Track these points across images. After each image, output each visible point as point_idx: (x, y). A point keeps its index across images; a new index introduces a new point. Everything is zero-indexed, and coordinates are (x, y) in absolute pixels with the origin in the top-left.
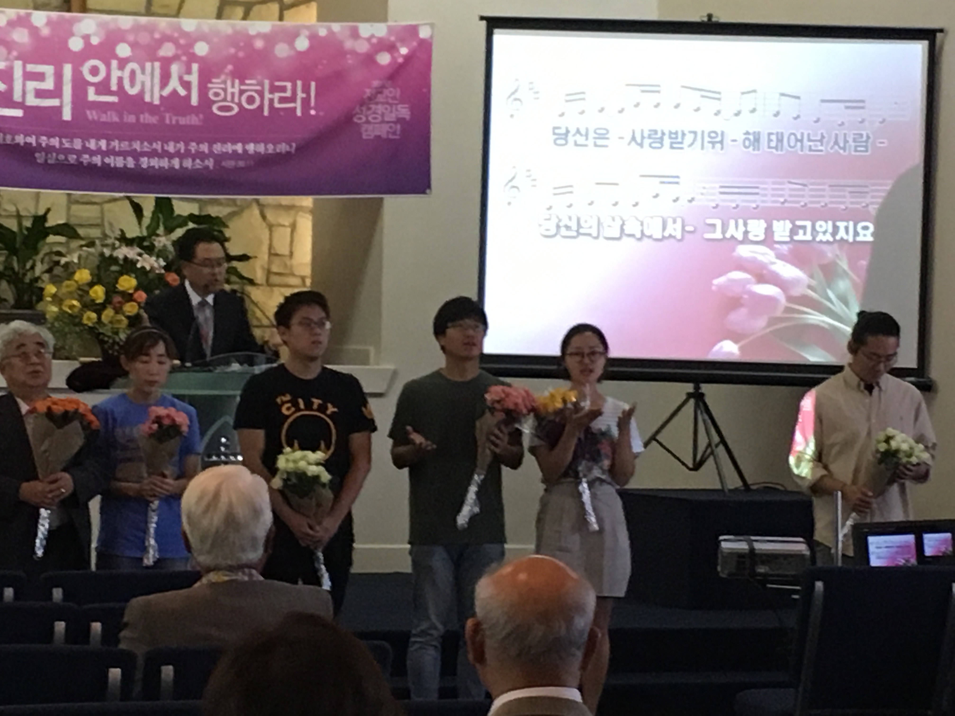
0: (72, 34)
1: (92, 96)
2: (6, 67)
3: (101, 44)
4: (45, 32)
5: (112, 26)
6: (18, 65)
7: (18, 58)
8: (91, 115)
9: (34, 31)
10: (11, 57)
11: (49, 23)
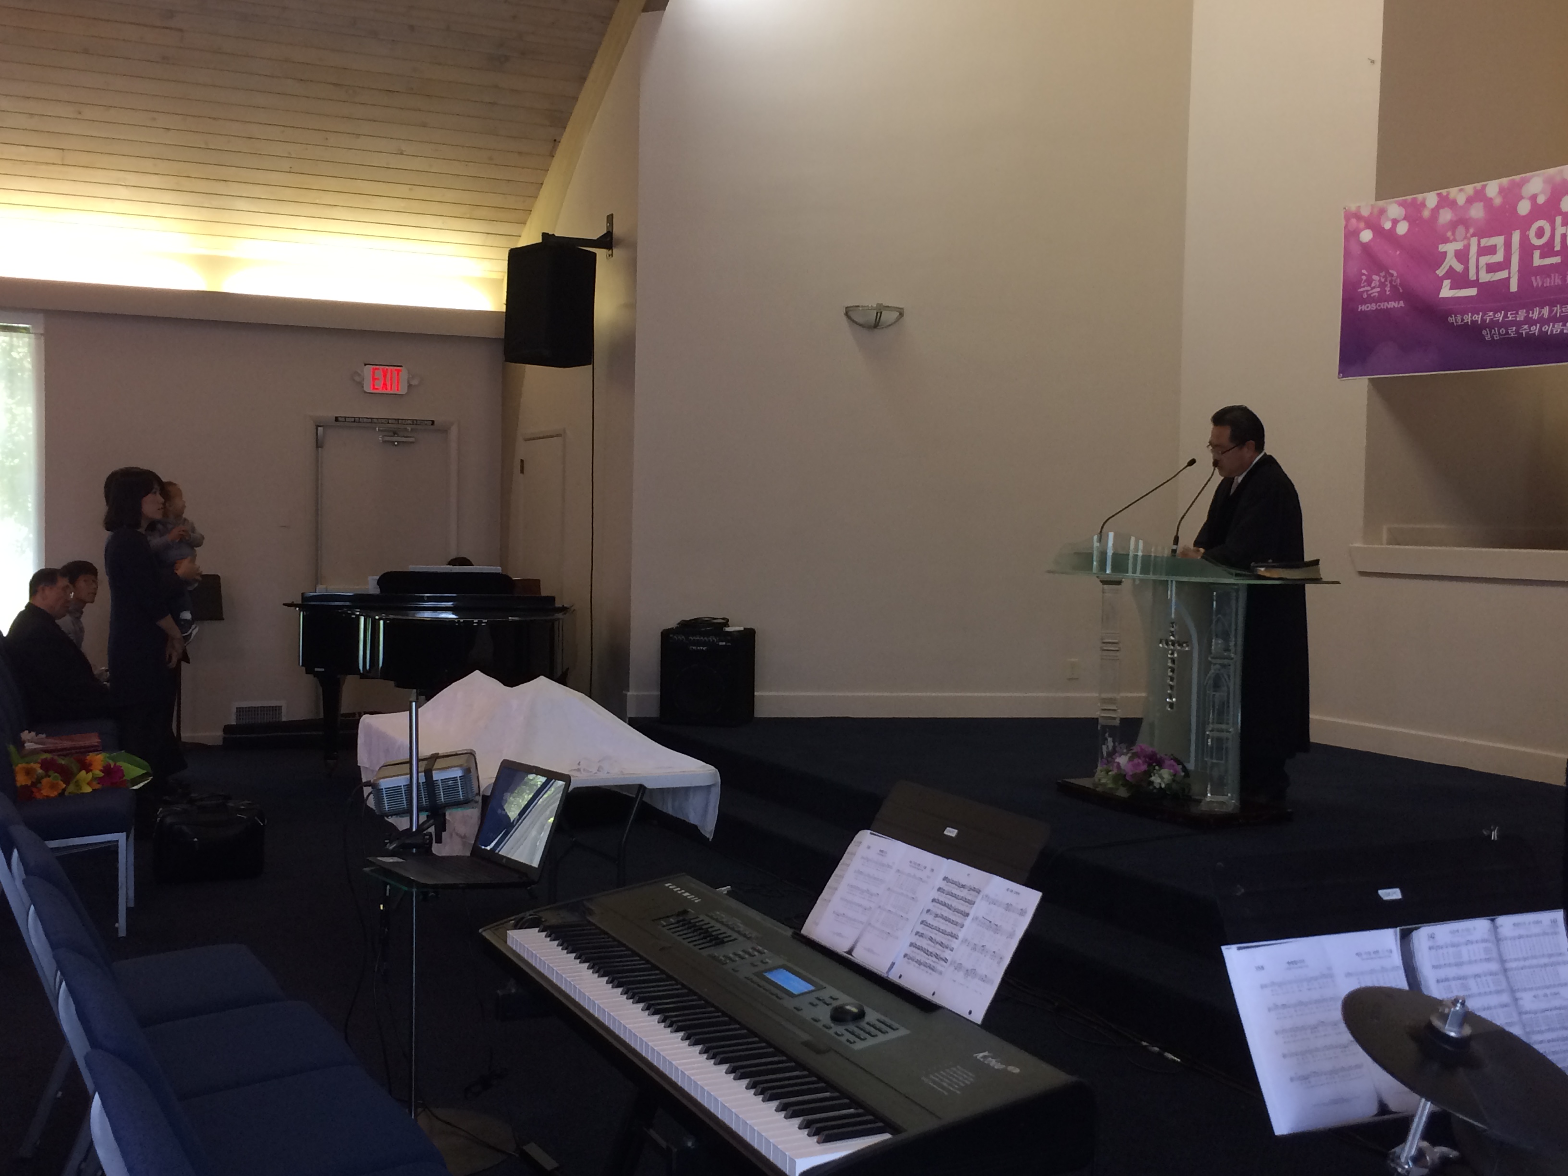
0: (1522, 198)
1: (1537, 261)
2: (1464, 246)
3: (1548, 201)
4: (1498, 201)
5: (1558, 179)
6: (1474, 241)
7: (1473, 235)
8: (1536, 282)
9: (1488, 202)
10: (1469, 235)
11: (1502, 191)
